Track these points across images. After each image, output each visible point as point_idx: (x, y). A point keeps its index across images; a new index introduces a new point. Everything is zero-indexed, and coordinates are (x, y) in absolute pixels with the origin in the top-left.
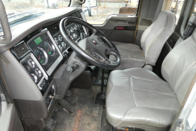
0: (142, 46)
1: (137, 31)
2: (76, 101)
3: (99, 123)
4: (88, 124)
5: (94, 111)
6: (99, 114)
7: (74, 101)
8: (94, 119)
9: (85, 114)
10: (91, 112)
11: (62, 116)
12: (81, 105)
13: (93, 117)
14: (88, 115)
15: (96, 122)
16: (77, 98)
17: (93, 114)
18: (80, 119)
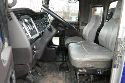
0: (84, 37)
1: (80, 29)
2: (46, 70)
3: (64, 80)
4: (56, 82)
5: (59, 74)
6: (63, 75)
7: (45, 70)
8: (60, 79)
9: (53, 77)
10: (57, 75)
11: (38, 78)
12: (50, 72)
13: (59, 77)
14: (55, 77)
15: (61, 80)
16: (47, 68)
17: (59, 76)
18: (50, 80)
